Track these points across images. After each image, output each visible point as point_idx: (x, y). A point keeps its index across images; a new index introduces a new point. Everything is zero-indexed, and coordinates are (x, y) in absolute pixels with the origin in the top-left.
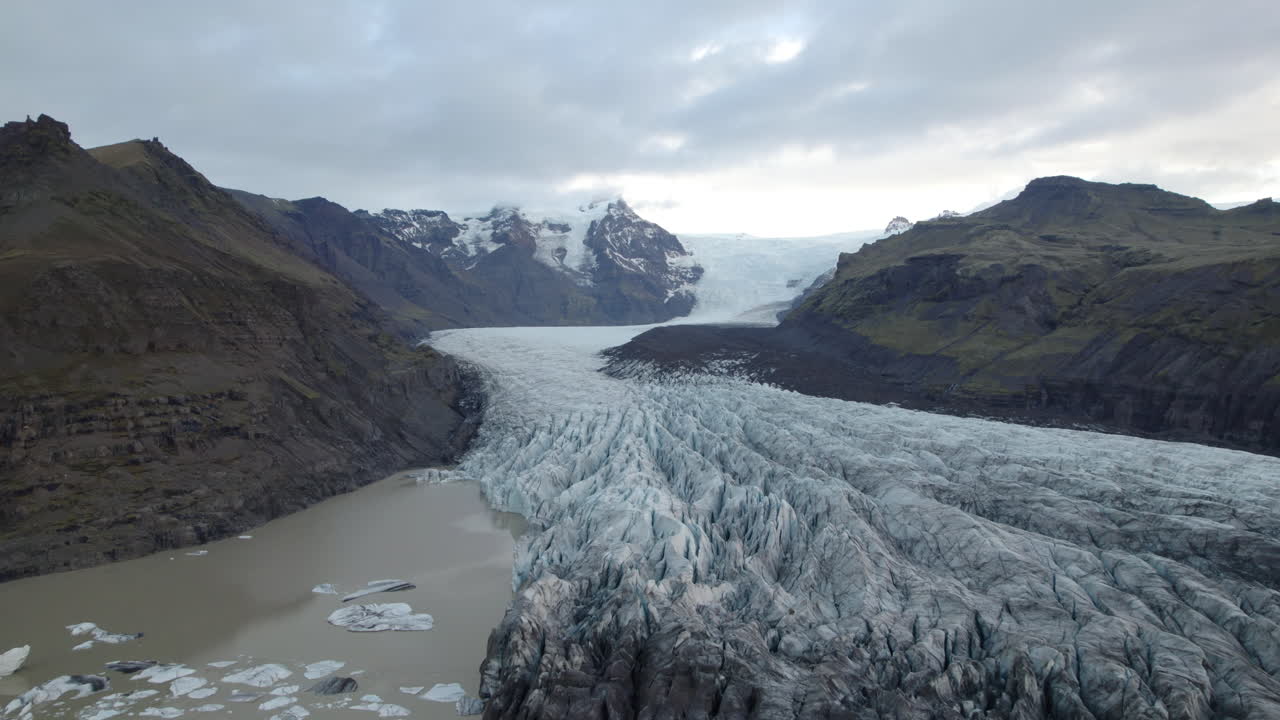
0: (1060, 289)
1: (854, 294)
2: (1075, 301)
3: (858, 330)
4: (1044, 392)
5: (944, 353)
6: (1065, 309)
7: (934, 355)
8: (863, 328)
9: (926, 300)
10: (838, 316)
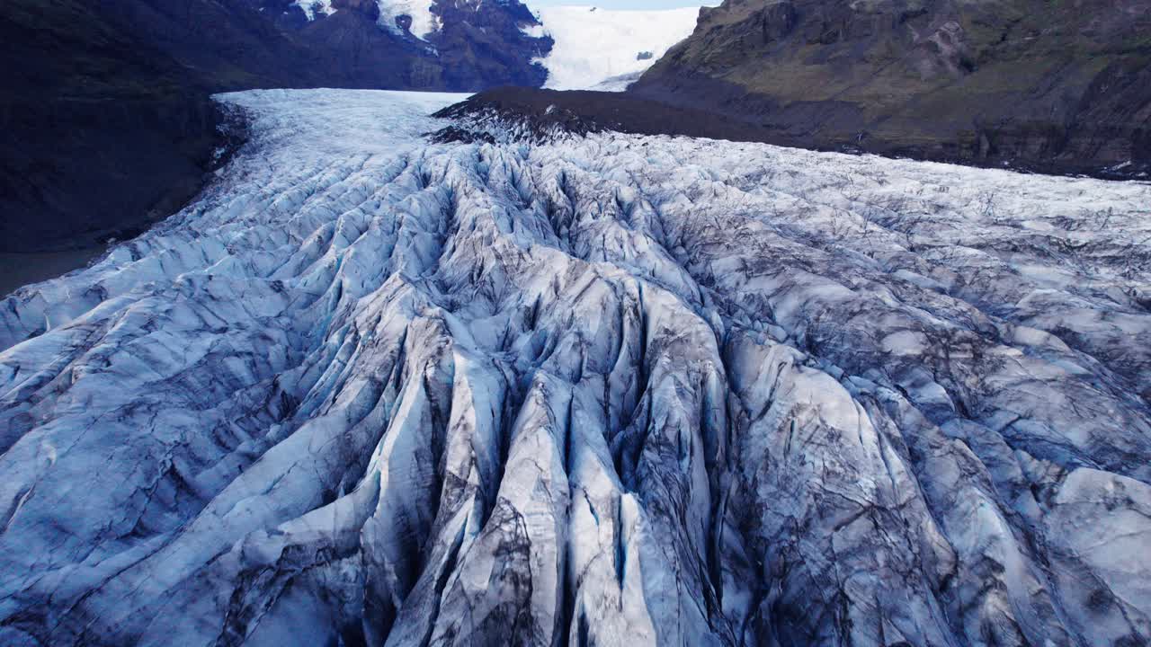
0: (976, 22)
1: (723, 40)
2: (998, 36)
3: (730, 79)
4: (984, 138)
5: (842, 98)
6: (985, 46)
7: (830, 101)
8: (736, 77)
9: (810, 42)
10: (705, 65)
